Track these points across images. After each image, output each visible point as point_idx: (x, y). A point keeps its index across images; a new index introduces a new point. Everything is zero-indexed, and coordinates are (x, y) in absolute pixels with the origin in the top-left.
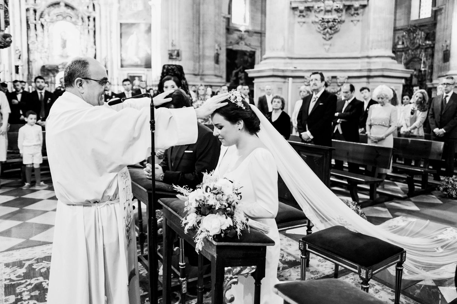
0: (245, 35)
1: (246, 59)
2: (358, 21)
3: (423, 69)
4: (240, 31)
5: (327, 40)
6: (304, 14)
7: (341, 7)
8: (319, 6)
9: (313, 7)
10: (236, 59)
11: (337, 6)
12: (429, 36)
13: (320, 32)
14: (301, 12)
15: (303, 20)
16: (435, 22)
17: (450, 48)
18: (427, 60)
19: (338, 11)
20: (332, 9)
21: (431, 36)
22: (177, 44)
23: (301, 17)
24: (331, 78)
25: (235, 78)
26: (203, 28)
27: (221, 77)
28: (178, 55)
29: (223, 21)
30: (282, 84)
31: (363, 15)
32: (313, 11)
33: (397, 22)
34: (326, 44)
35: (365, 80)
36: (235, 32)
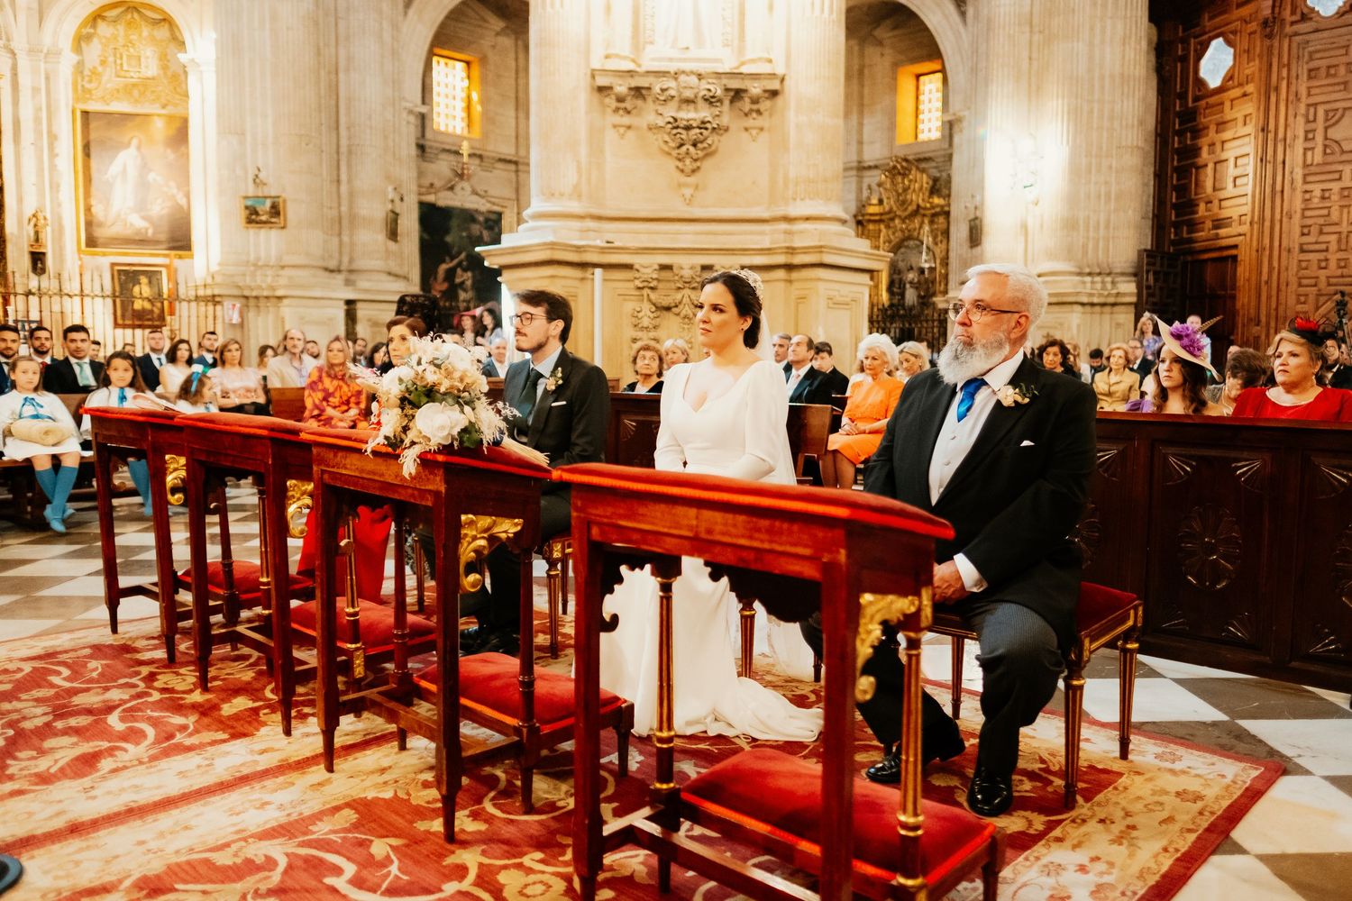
0: (473, 166)
1: (478, 233)
2: (762, 129)
3: (926, 266)
4: (457, 153)
5: (688, 175)
6: (628, 105)
7: (719, 93)
8: (665, 87)
9: (649, 89)
10: (447, 231)
11: (709, 90)
12: (938, 184)
13: (669, 154)
14: (620, 99)
15: (626, 120)
16: (949, 152)
17: (982, 212)
18: (936, 244)
19: (711, 101)
20: (696, 96)
21: (940, 187)
22: (271, 181)
23: (621, 112)
24: (699, 269)
25: (445, 286)
26: (349, 138)
27: (406, 278)
28: (275, 211)
29: (408, 123)
30: (576, 283)
31: (771, 115)
32: (650, 100)
33: (866, 148)
34: (686, 185)
35: (781, 274)
36: (444, 156)
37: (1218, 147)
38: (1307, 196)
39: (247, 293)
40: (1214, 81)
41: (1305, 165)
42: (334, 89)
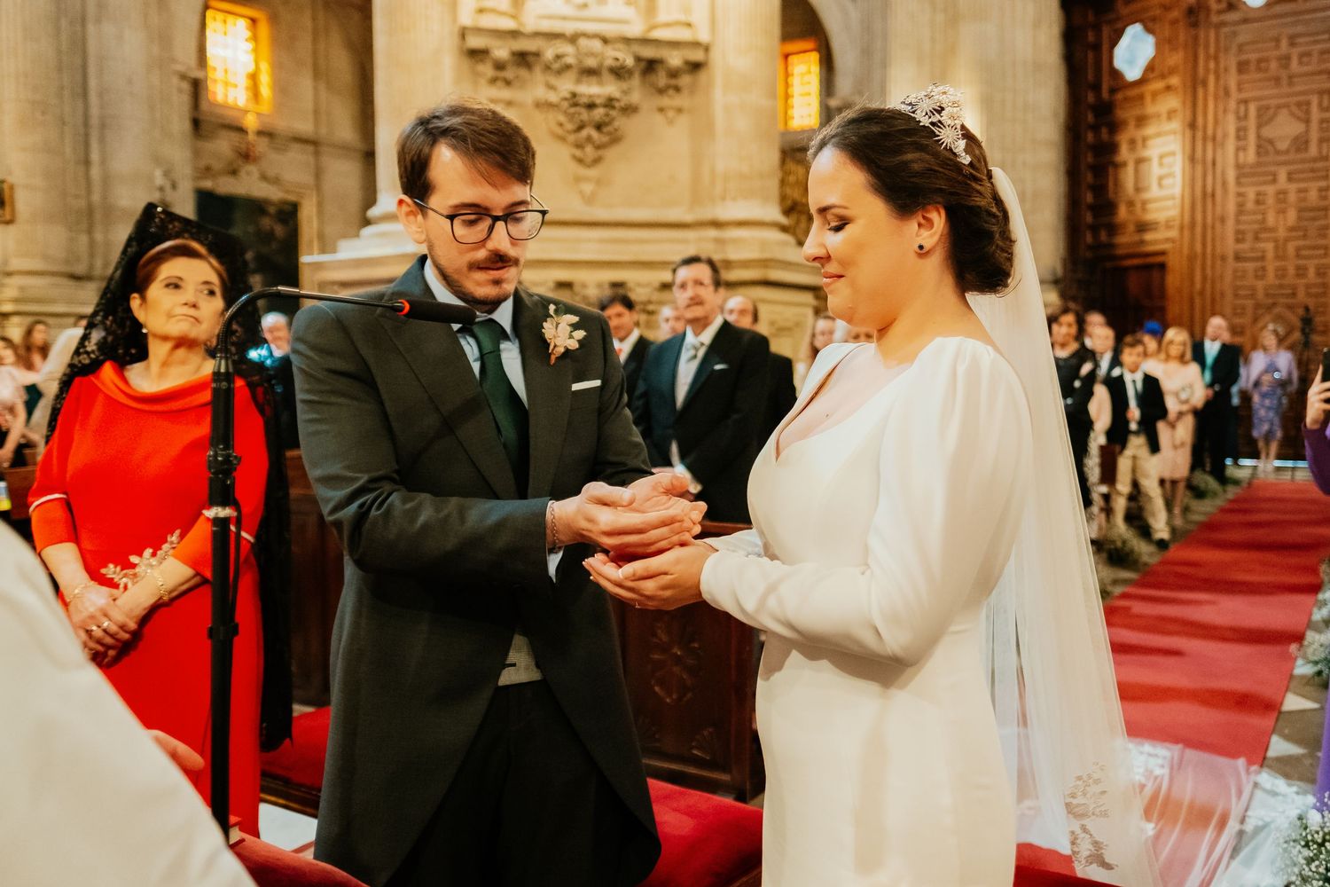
0: (262, 146)
1: (267, 226)
2: (680, 110)
4: (241, 130)
5: (589, 166)
6: (509, 74)
7: (630, 62)
8: (559, 53)
9: (537, 55)
10: (231, 222)
11: (617, 59)
13: (562, 139)
14: (500, 66)
15: (506, 93)
19: (619, 72)
20: (601, 66)
23: (500, 83)
26: (102, 106)
31: (691, 93)
32: (538, 70)
34: (586, 179)
36: (224, 133)
37: (1140, 142)
38: (1240, 199)
40: (1132, 73)
41: (1238, 166)
42: (80, 45)
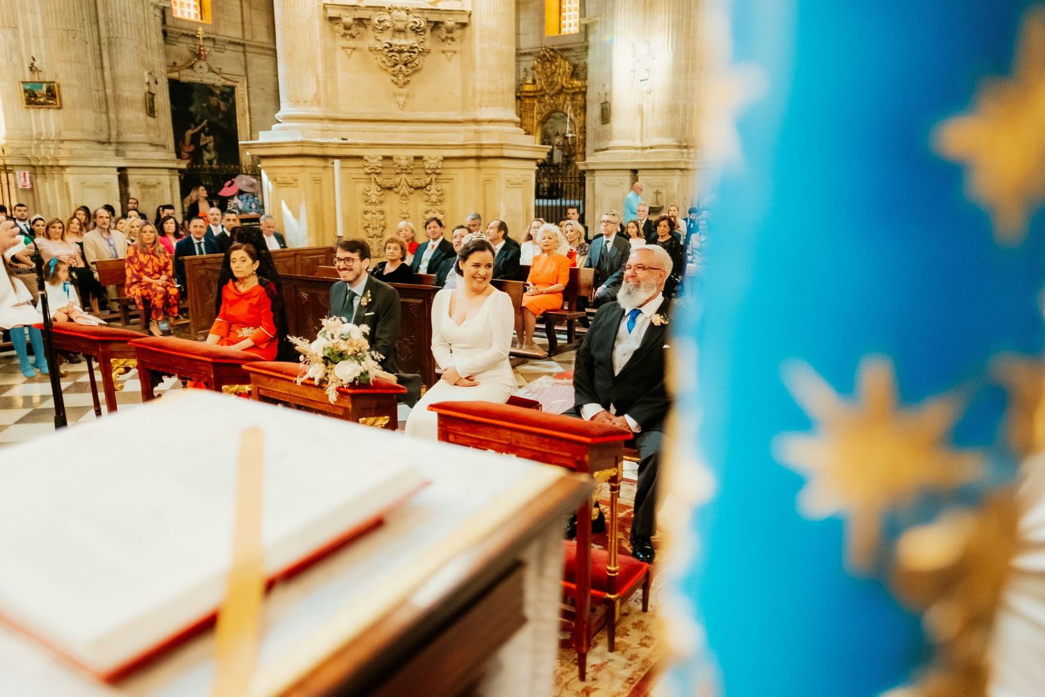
0: (208, 47)
1: (216, 104)
2: (455, 52)
3: (570, 135)
4: (194, 37)
5: (401, 87)
6: (353, 31)
7: (423, 24)
8: (382, 19)
9: (369, 20)
10: (190, 103)
11: (416, 22)
12: (577, 69)
13: (386, 70)
14: (347, 28)
15: (352, 43)
16: (585, 44)
17: (611, 98)
18: (576, 116)
19: (417, 30)
20: (406, 27)
21: (578, 72)
22: (44, 68)
23: (348, 37)
24: (412, 159)
25: (192, 148)
26: (108, 31)
27: (164, 146)
28: (52, 93)
29: (155, 16)
30: (320, 170)
31: (462, 41)
32: (370, 28)
33: (522, 38)
34: (400, 95)
35: (472, 163)
36: (182, 39)
39: (33, 163)
